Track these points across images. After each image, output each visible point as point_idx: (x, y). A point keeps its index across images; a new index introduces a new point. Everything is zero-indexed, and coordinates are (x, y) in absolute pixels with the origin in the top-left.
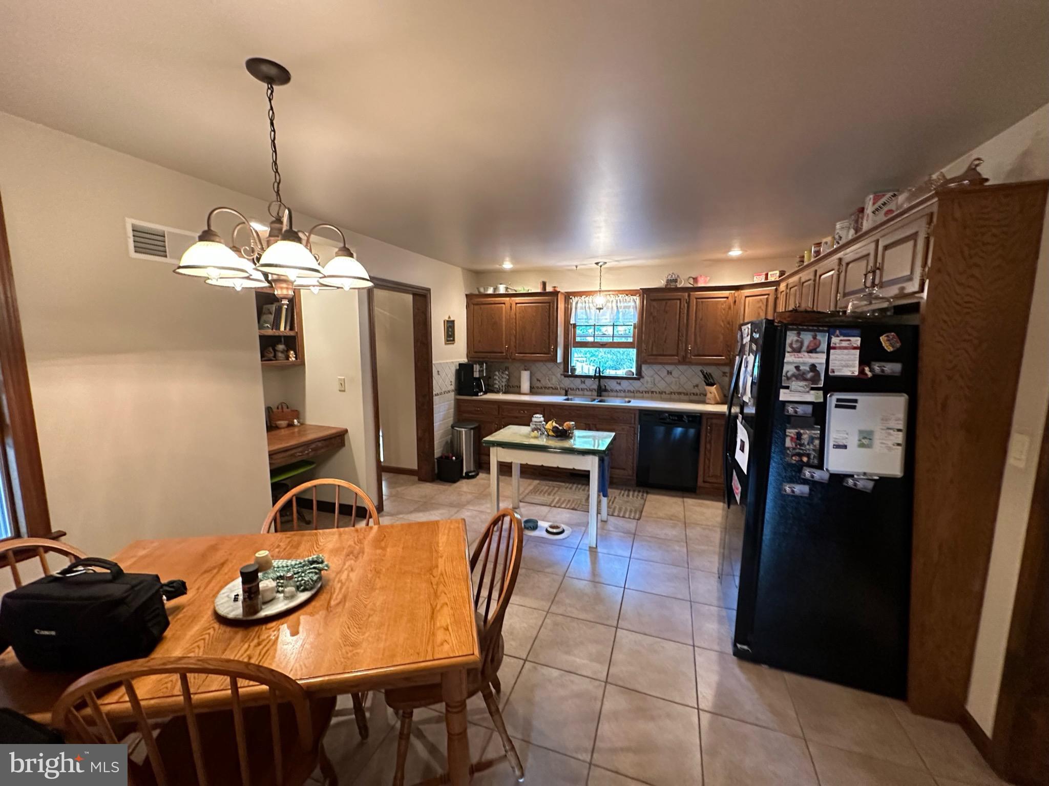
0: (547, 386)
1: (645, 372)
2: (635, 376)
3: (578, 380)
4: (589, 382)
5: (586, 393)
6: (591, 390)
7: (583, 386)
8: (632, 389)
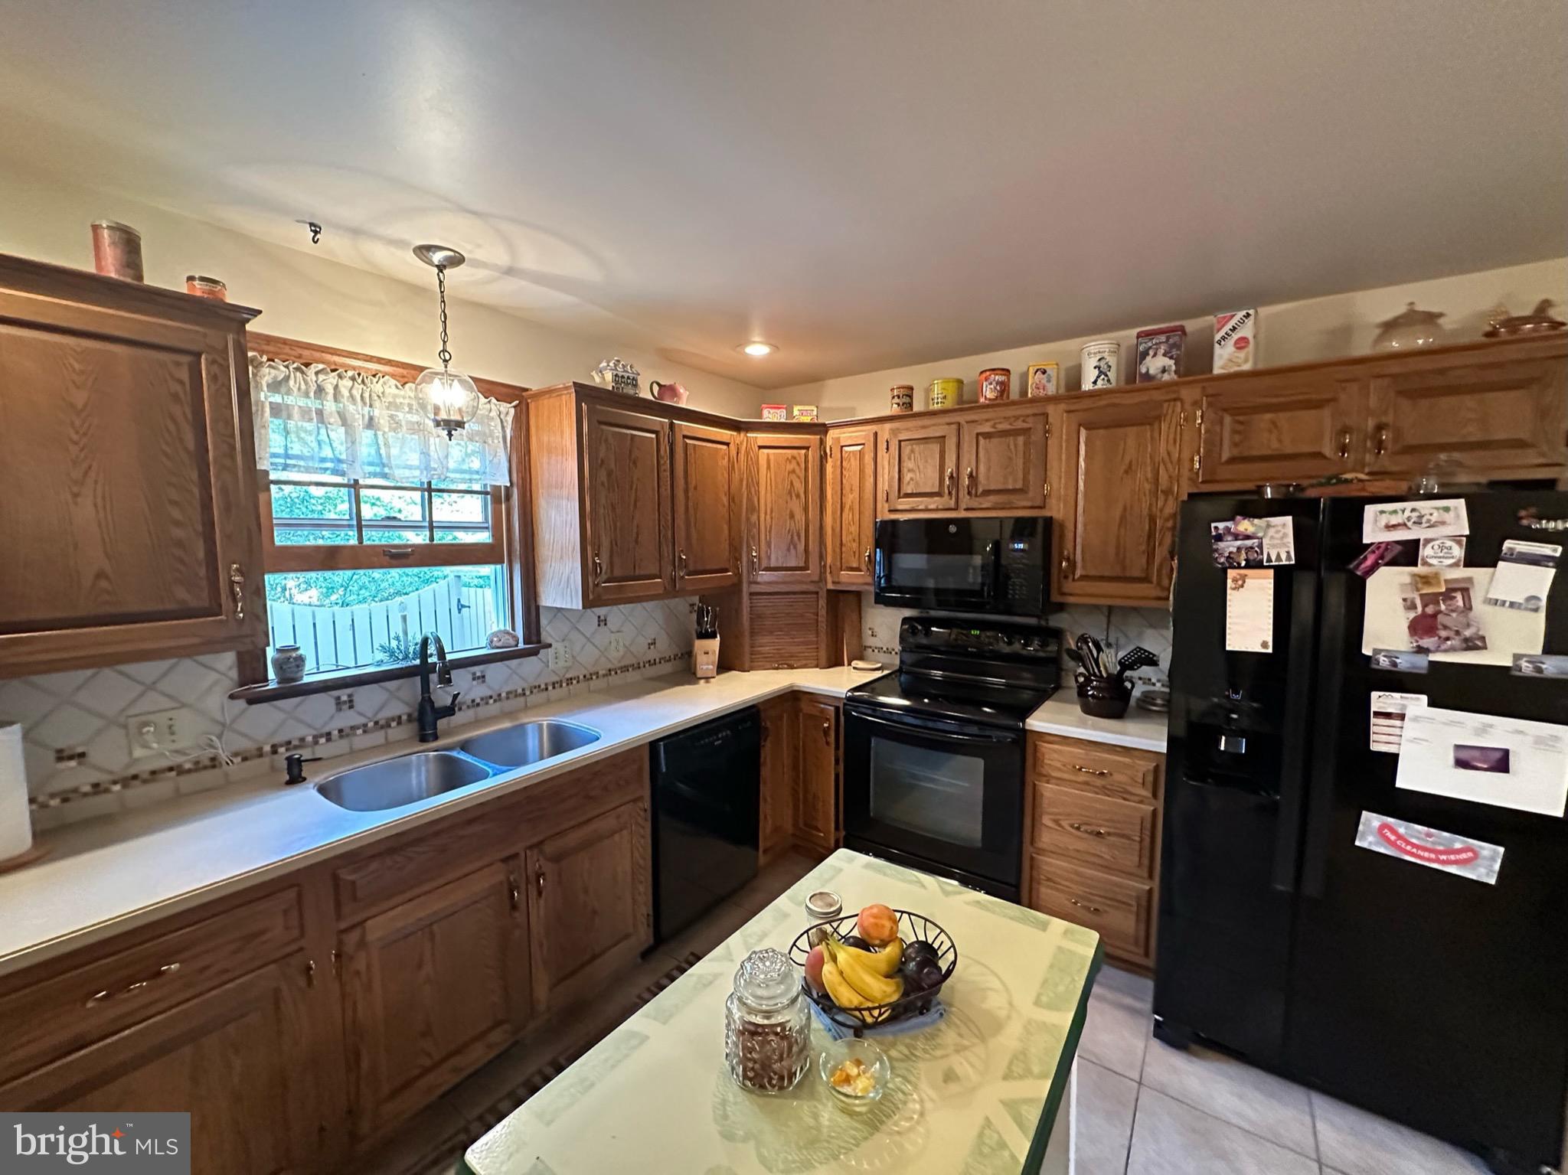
0: (144, 768)
1: (548, 628)
2: (521, 646)
3: (324, 702)
4: (368, 699)
5: (361, 741)
6: (382, 726)
7: (348, 719)
8: (518, 685)
